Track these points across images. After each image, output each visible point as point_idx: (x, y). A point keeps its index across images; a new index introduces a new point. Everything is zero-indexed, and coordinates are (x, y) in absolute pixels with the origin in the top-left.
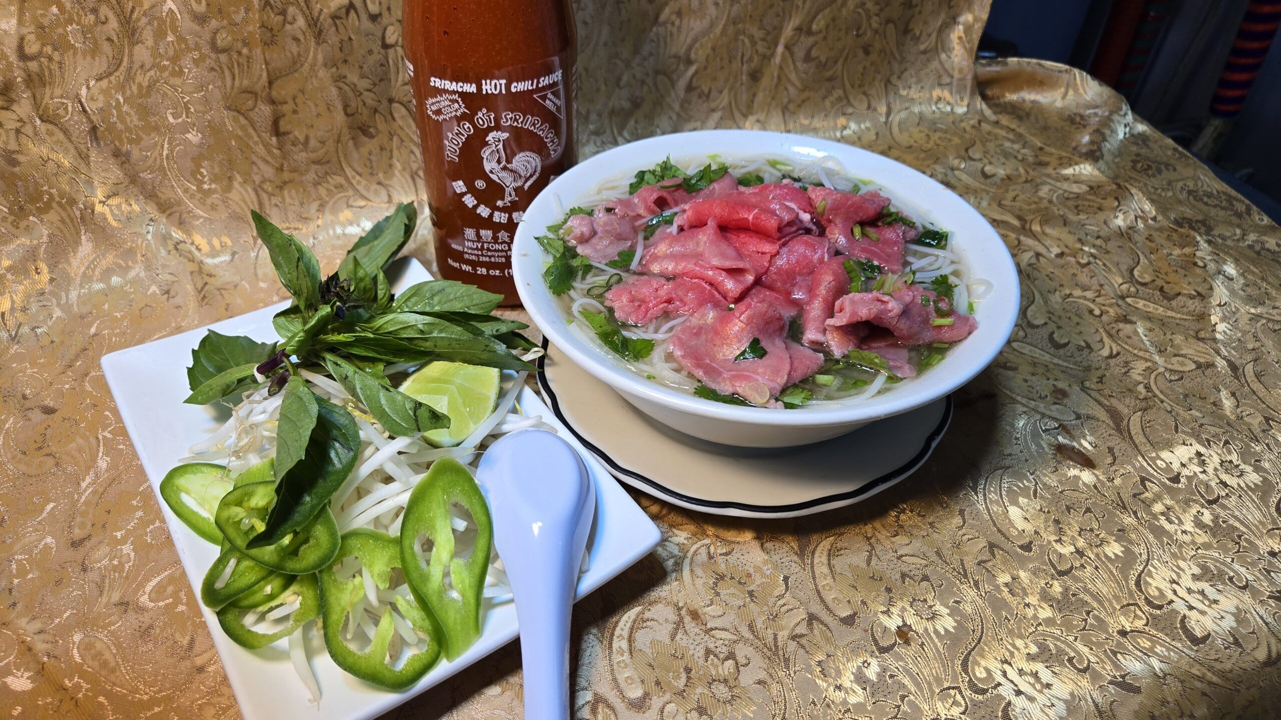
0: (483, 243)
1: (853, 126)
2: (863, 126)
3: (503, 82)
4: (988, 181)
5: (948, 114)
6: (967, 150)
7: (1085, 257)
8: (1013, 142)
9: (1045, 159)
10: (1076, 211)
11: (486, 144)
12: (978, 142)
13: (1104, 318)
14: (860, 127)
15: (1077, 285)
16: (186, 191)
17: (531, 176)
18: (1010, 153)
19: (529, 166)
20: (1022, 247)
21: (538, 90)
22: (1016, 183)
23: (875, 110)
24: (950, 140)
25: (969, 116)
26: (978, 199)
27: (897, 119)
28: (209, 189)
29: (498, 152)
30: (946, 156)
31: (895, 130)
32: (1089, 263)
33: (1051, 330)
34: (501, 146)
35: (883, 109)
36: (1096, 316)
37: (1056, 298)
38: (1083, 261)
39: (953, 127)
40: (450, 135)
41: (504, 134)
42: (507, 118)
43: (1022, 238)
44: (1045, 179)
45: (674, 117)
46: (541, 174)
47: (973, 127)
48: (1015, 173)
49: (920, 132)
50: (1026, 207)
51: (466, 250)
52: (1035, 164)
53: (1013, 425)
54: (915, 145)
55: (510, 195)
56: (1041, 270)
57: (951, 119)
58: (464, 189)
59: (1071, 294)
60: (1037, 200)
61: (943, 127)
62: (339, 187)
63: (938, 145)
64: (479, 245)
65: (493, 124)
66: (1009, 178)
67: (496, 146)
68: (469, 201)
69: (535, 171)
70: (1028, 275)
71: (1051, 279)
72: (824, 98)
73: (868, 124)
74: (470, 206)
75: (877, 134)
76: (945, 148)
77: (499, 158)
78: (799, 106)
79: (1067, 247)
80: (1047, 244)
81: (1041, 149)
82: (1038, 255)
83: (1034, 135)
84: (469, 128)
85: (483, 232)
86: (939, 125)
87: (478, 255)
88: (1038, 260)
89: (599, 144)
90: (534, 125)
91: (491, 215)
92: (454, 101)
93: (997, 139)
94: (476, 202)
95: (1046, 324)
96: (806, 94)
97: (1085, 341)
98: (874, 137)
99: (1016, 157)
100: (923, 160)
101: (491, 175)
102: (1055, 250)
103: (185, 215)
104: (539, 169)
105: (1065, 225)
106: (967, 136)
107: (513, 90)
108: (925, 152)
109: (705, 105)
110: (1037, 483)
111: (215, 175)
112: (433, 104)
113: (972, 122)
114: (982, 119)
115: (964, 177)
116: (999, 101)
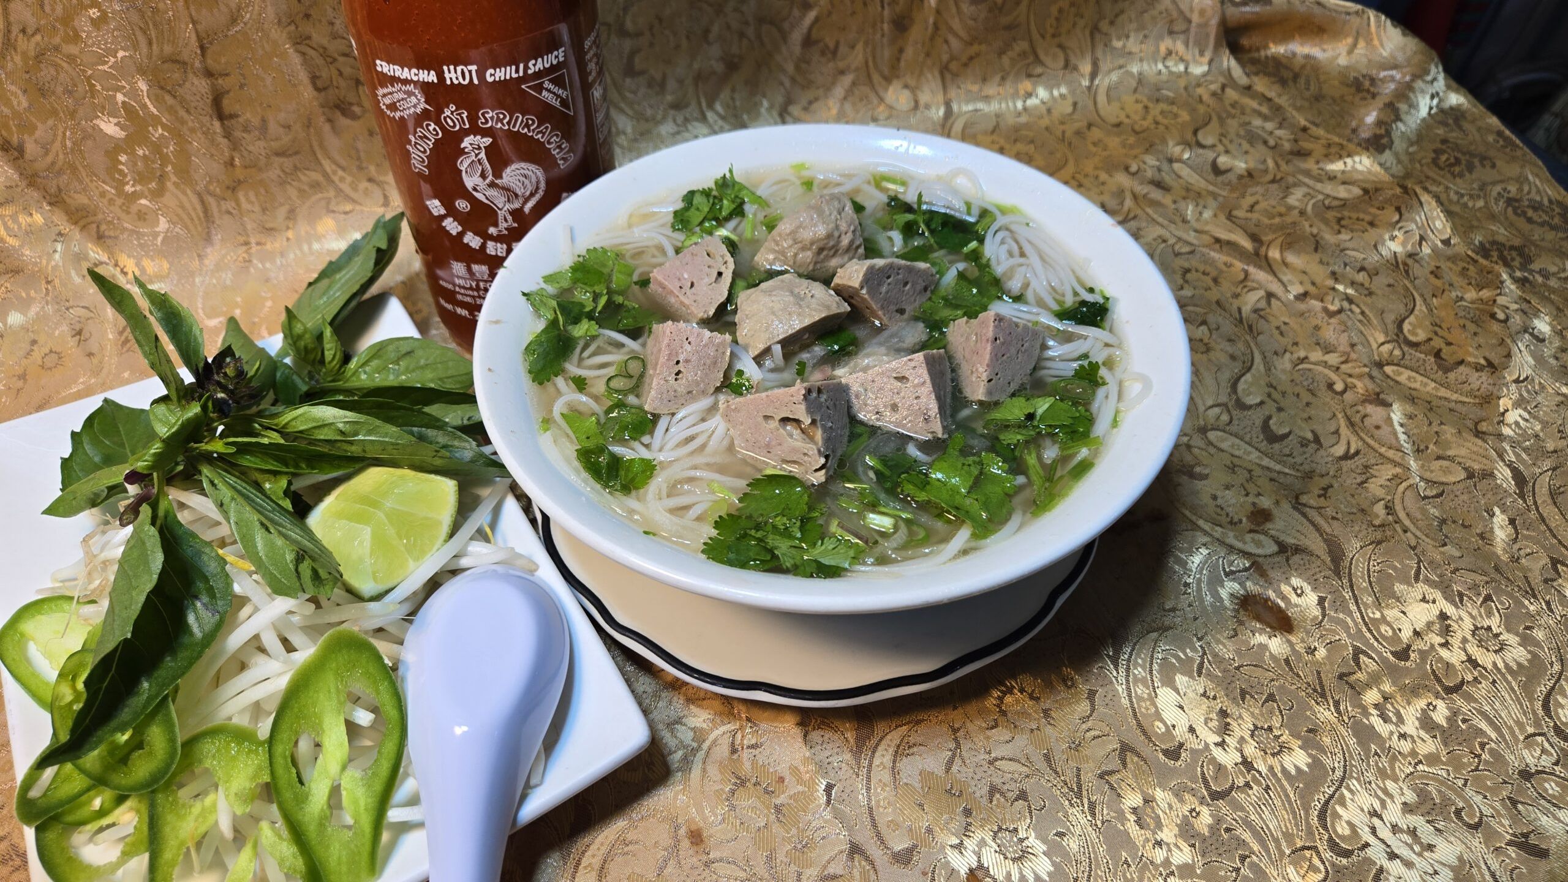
0: (478, 281)
1: (1042, 93)
2: (1056, 93)
3: (473, 68)
4: (1220, 179)
5: (1179, 76)
6: (1195, 132)
7: (1337, 301)
8: (1266, 118)
9: (1306, 145)
10: (1337, 227)
11: (462, 152)
12: (1215, 118)
13: (1349, 396)
14: (1051, 93)
15: (1318, 344)
16: (103, 194)
17: (532, 195)
18: (1259, 135)
19: (527, 182)
20: (1249, 284)
21: (525, 78)
22: (1258, 183)
23: (1075, 68)
24: (1176, 116)
25: (1209, 78)
26: (1200, 208)
27: (1106, 81)
28: (135, 192)
29: (480, 164)
30: (1164, 141)
31: (1102, 99)
32: (1340, 311)
33: (1267, 413)
34: (483, 155)
35: (1086, 68)
36: (1337, 393)
37: (1284, 363)
38: (1333, 308)
39: (1185, 94)
40: (413, 139)
41: (485, 140)
42: (490, 116)
43: (1252, 269)
44: (1301, 177)
45: (787, 83)
47: (1214, 94)
48: (1262, 167)
49: (1137, 101)
50: (1266, 221)
51: (457, 289)
52: (1292, 153)
53: (1184, 564)
54: (1126, 121)
55: (506, 220)
56: (1271, 319)
57: (1182, 83)
58: (443, 211)
59: (1306, 358)
60: (1283, 210)
61: (1171, 94)
62: (316, 186)
63: (1157, 123)
64: (474, 284)
65: (467, 126)
66: (1250, 174)
67: (477, 155)
68: (452, 226)
69: (537, 188)
70: (1250, 327)
71: (1282, 334)
72: (1001, 53)
73: (1064, 90)
74: (454, 233)
75: (1075, 104)
76: (1167, 128)
77: (483, 171)
78: (966, 65)
79: (1313, 284)
80: (1285, 279)
81: (1305, 129)
82: (1270, 295)
83: (1299, 109)
84: (434, 129)
85: (476, 268)
86: (1164, 92)
87: (473, 297)
88: (1269, 303)
90: (527, 126)
91: (483, 246)
92: (410, 94)
93: (1243, 114)
94: (460, 228)
95: (1262, 403)
96: (975, 48)
97: (1313, 431)
98: (1070, 109)
99: (1265, 142)
100: (1132, 147)
101: (475, 193)
102: (1296, 289)
103: (103, 227)
104: (543, 185)
105: (1316, 250)
106: (1202, 109)
107: (490, 79)
108: (1136, 133)
109: (831, 65)
110: (1205, 653)
111: (139, 173)
112: (384, 96)
113: (1213, 87)
114: (1229, 81)
115: (1185, 172)
116: (1256, 55)
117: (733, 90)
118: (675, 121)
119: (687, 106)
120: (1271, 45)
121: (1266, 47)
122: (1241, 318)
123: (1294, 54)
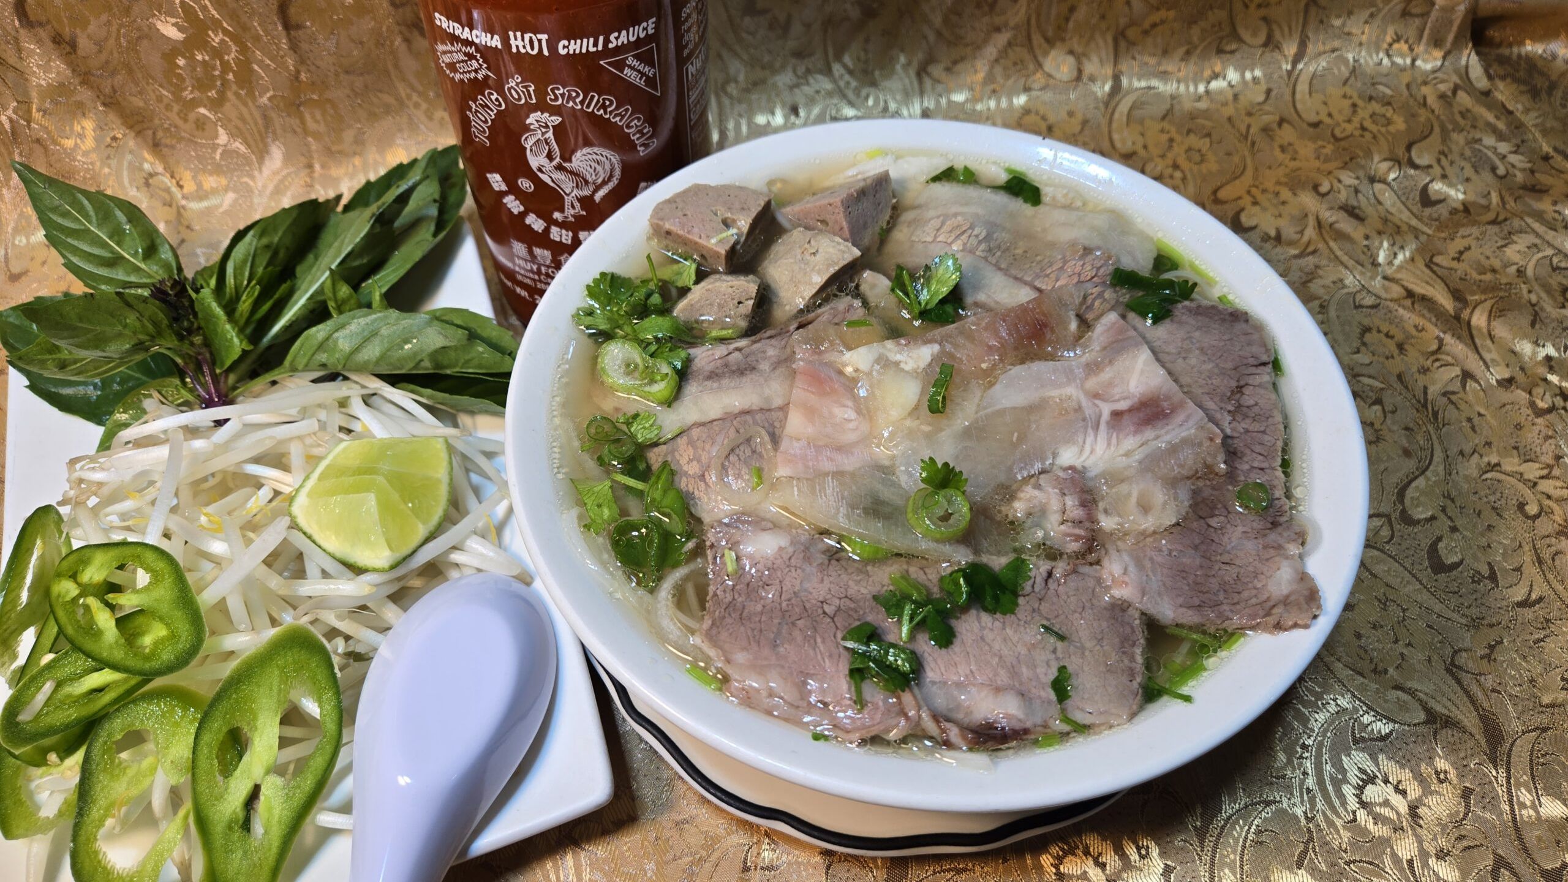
0: (540, 265)
1: (1233, 75)
2: (1248, 75)
3: (544, 37)
4: (1428, 211)
5: (1403, 69)
6: (1409, 148)
7: (1548, 396)
8: (1501, 137)
9: (1544, 179)
10: (1560, 299)
11: (527, 129)
12: (1437, 130)
13: (1545, 526)
14: (1243, 76)
15: (1516, 448)
16: (160, 99)
17: (605, 183)
18: (1489, 158)
19: (599, 168)
20: (1443, 357)
21: (606, 52)
22: (1475, 223)
23: (1278, 47)
24: (1389, 122)
25: (1439, 75)
26: (1396, 249)
27: (1311, 69)
28: (194, 98)
29: (547, 144)
30: (1369, 154)
31: (1302, 87)
32: (1552, 409)
33: (1438, 533)
34: (550, 134)
35: (1291, 49)
36: (1528, 517)
37: (1471, 467)
38: (1542, 405)
39: (1405, 92)
40: (474, 106)
41: (553, 118)
42: (559, 94)
43: (1448, 338)
44: (1529, 220)
45: (932, 37)
46: (621, 181)
47: (1442, 96)
48: (1483, 202)
49: (1345, 96)
50: (1475, 276)
51: (517, 269)
52: (1524, 187)
53: (1304, 721)
54: (1327, 120)
55: (573, 207)
56: (1463, 406)
57: (1405, 78)
58: (504, 188)
59: (1498, 465)
61: (1388, 92)
63: (1363, 129)
64: (535, 267)
65: (534, 101)
66: (1467, 208)
67: (543, 134)
68: (513, 204)
69: (611, 176)
70: (1435, 414)
71: (1473, 428)
72: (1192, 22)
73: (1258, 73)
74: (515, 211)
75: (1269, 92)
76: (1375, 137)
77: (550, 152)
78: (1146, 33)
79: (1522, 369)
80: (1487, 357)
81: (1546, 158)
82: (1467, 375)
83: (1545, 132)
84: (497, 100)
85: (537, 251)
86: (1381, 88)
87: (534, 280)
88: (1464, 386)
89: (801, 70)
90: (604, 107)
91: (547, 230)
92: (471, 57)
93: (1474, 127)
94: (522, 208)
95: (1433, 518)
96: (1163, 14)
97: (1489, 564)
98: (1261, 98)
99: (1494, 169)
100: (1327, 160)
101: (539, 174)
102: (1499, 373)
103: (160, 134)
104: (618, 173)
105: (1533, 324)
106: (1423, 115)
107: (563, 52)
108: (1337, 139)
109: (986, 19)
110: (1311, 839)
111: (198, 80)
112: (445, 53)
113: (1442, 87)
114: (1465, 80)
115: (1388, 198)
116: (1506, 51)
117: (867, 40)
118: (795, 72)
119: (811, 55)
120: (1528, 42)
121: (1521, 43)
122: (1426, 400)
123: (1554, 57)
